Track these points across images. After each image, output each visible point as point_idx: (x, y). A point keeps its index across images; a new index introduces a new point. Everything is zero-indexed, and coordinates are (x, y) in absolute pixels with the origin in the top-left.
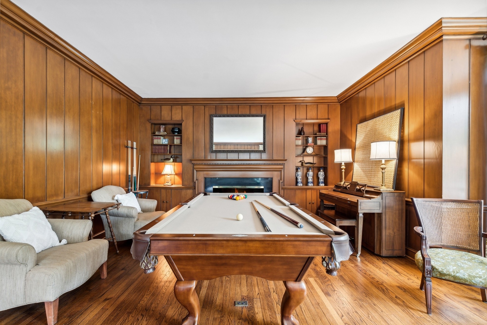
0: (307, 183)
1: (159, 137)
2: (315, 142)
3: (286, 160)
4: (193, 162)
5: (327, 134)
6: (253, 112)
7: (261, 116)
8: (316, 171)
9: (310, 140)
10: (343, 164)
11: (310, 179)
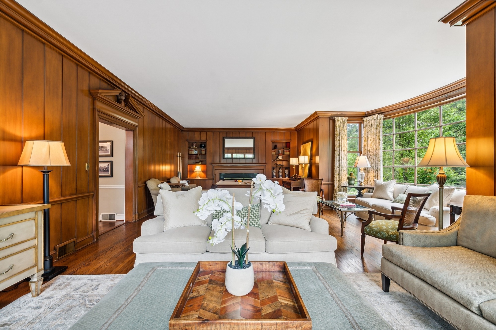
0: (278, 176)
1: (193, 150)
2: (283, 153)
3: (266, 163)
4: (213, 164)
5: (290, 149)
6: (248, 135)
7: (252, 138)
9: (280, 152)
10: (294, 166)
11: (280, 174)
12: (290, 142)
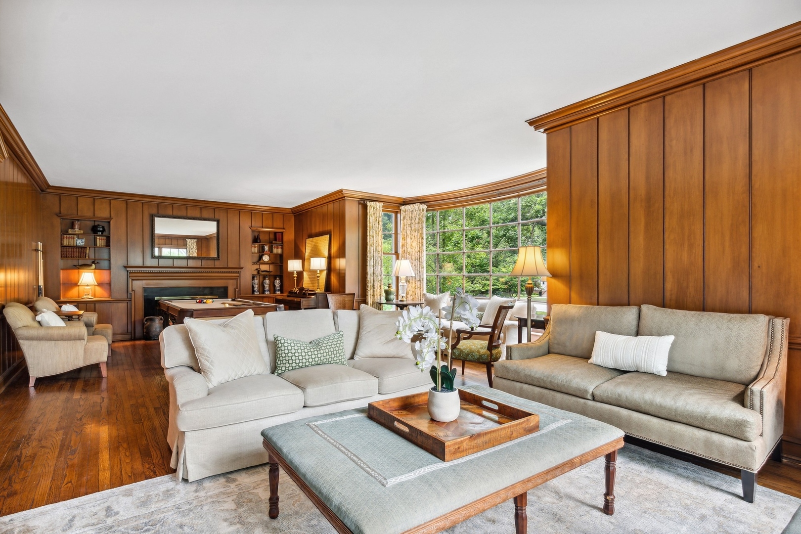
0: (263, 291)
1: (73, 236)
2: (271, 250)
3: (243, 268)
4: (128, 269)
5: (282, 243)
6: (205, 215)
7: (214, 220)
8: (272, 279)
9: (266, 248)
10: (295, 273)
11: (267, 287)
12: (282, 233)
